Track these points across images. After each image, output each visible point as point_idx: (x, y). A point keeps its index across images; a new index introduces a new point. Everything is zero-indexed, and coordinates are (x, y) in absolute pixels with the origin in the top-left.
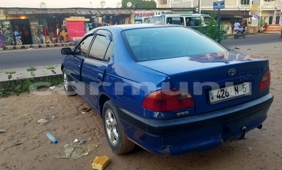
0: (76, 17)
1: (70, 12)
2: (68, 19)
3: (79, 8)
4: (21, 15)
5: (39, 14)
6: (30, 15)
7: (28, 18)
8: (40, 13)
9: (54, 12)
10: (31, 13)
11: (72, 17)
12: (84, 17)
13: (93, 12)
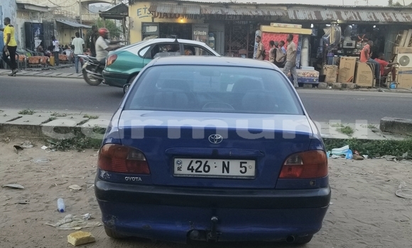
0: (282, 25)
1: (273, 14)
2: (265, 28)
3: (295, 5)
4: (179, 15)
5: (211, 15)
6: (196, 15)
7: (190, 21)
8: (214, 12)
9: (240, 12)
10: (197, 12)
11: (275, 24)
12: (300, 26)
13: (325, 15)
